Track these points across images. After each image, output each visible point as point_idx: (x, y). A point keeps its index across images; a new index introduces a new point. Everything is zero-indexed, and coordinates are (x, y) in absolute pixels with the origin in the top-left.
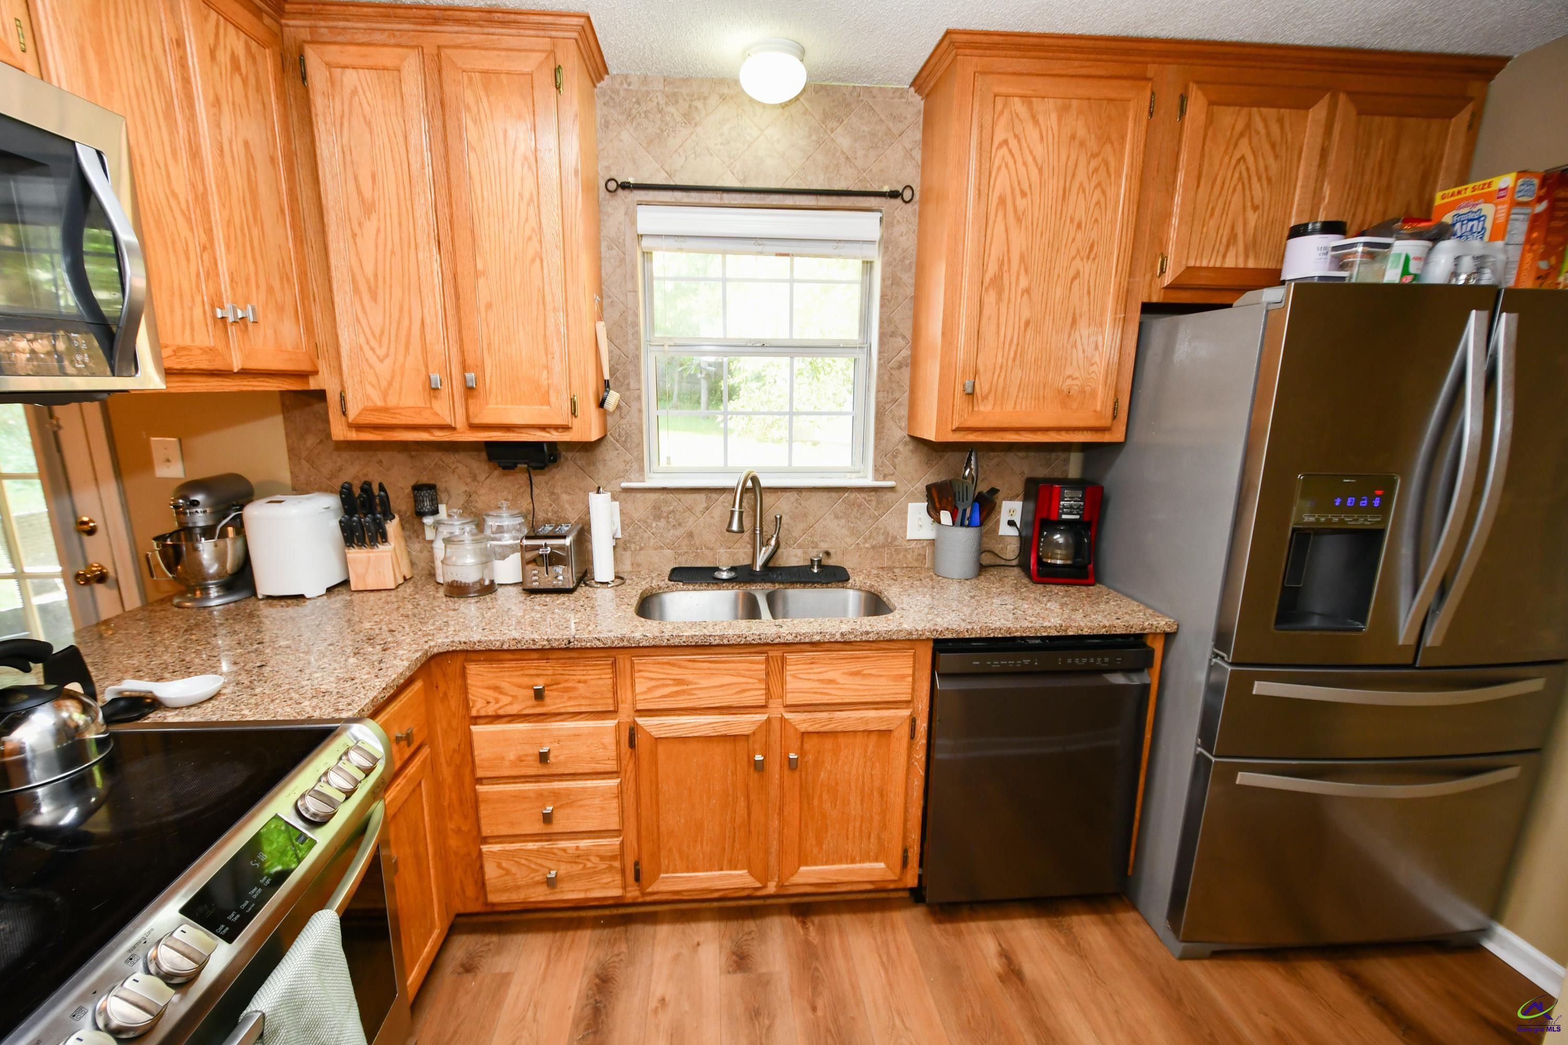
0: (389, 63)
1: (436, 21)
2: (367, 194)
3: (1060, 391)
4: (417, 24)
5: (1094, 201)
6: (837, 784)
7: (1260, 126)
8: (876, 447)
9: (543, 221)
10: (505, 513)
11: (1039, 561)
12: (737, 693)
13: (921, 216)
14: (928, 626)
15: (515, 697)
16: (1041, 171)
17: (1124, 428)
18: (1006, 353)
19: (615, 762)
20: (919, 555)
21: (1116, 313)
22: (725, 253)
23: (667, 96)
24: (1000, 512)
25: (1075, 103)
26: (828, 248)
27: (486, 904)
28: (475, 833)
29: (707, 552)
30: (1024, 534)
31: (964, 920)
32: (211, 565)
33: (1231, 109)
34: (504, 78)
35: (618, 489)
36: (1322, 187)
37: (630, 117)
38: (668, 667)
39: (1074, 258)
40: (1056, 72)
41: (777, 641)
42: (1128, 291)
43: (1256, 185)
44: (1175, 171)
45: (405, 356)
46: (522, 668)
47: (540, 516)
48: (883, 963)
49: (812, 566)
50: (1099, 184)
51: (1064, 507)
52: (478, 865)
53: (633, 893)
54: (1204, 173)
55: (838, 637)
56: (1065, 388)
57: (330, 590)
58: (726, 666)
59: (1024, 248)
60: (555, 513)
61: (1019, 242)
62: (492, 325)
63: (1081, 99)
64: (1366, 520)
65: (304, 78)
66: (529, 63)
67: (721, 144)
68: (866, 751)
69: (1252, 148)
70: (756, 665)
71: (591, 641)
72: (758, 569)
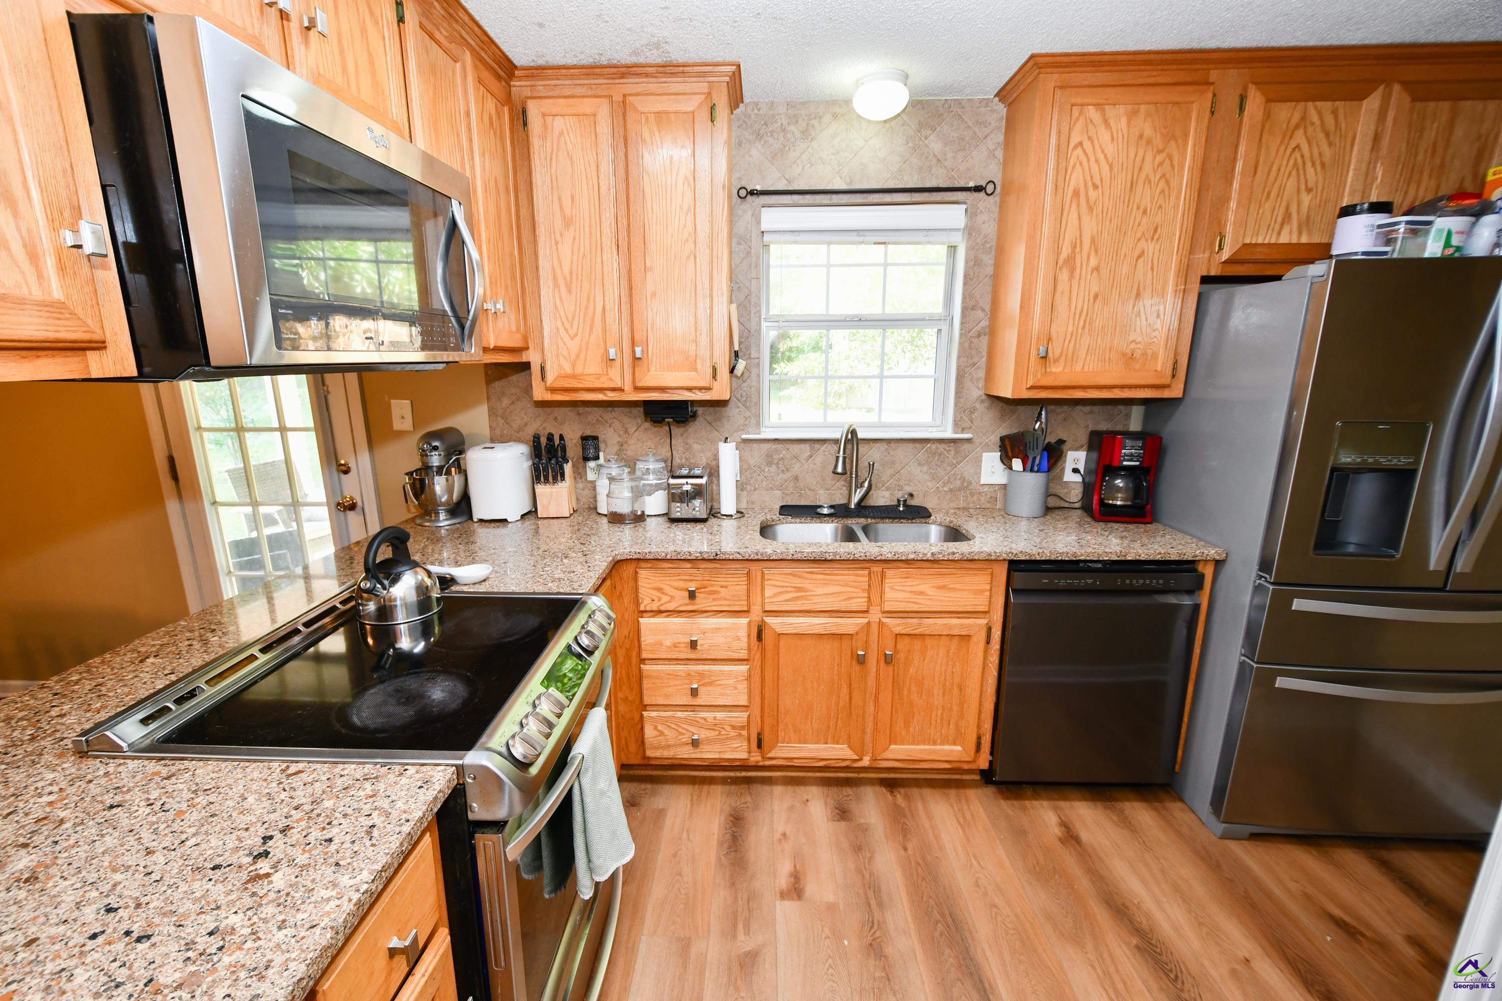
0: (588, 110)
1: (623, 76)
2: (568, 211)
3: (1124, 354)
4: (610, 78)
5: (1159, 190)
6: (923, 678)
7: (1315, 118)
8: (956, 405)
9: (698, 227)
10: (651, 458)
11: (1101, 502)
12: (844, 600)
13: (1002, 206)
14: (1004, 549)
15: (673, 597)
16: (1111, 167)
17: (1182, 386)
18: (1076, 322)
19: (746, 652)
20: (991, 497)
21: (1177, 286)
22: (829, 243)
23: (790, 118)
24: (1065, 461)
25: (1143, 108)
26: (920, 237)
27: (645, 757)
28: (637, 702)
29: (809, 493)
30: (1087, 480)
31: (1028, 799)
32: (443, 495)
33: (1288, 104)
34: (672, 116)
35: (739, 440)
36: (1375, 168)
37: (759, 136)
38: (791, 577)
39: (1139, 240)
40: (1127, 82)
41: (879, 558)
42: (1188, 265)
43: (1310, 170)
44: (1234, 160)
45: (590, 335)
46: (679, 575)
47: (677, 461)
48: (960, 823)
49: (899, 506)
50: (1164, 176)
51: (1125, 455)
52: (639, 726)
53: (756, 758)
54: (1261, 161)
55: (929, 556)
56: (1128, 351)
57: (523, 516)
58: (837, 578)
59: (1095, 232)
60: (687, 459)
61: (1090, 227)
62: (655, 310)
63: (1149, 104)
64: (1399, 461)
65: (525, 124)
66: (690, 105)
67: (833, 154)
68: (948, 651)
69: (1307, 137)
70: (861, 578)
71: (732, 554)
72: (853, 507)
